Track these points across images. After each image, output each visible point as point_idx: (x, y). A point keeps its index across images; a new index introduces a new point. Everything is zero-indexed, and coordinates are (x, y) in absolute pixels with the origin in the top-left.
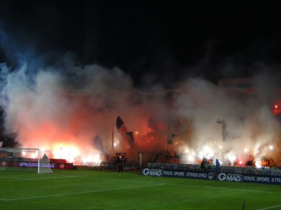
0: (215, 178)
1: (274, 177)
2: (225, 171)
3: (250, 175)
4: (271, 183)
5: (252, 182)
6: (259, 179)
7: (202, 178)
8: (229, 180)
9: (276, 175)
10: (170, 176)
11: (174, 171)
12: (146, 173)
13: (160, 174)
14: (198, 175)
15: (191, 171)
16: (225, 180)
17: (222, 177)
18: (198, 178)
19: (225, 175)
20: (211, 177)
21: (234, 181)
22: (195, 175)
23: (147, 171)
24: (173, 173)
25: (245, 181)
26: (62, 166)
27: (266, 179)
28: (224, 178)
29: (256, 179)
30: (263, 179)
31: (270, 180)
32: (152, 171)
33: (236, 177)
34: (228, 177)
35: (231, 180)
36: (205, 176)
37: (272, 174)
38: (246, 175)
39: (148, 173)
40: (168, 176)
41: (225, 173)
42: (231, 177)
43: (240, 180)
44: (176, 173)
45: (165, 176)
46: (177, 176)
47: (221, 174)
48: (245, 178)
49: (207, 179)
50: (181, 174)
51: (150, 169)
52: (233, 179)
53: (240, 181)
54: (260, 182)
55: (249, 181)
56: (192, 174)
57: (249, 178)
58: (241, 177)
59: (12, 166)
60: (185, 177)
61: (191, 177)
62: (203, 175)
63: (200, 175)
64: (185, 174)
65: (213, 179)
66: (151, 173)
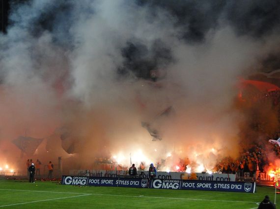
0: (149, 186)
1: (216, 182)
2: (160, 177)
3: (189, 181)
4: (213, 190)
5: (192, 189)
6: (199, 185)
7: (133, 186)
8: (165, 187)
9: (219, 180)
10: (96, 185)
11: (101, 178)
12: (68, 181)
13: (85, 183)
14: (129, 182)
15: (122, 179)
16: (161, 188)
17: (157, 184)
18: (129, 186)
19: (160, 182)
20: (144, 185)
22: (126, 183)
23: (69, 179)
24: (100, 182)
25: (184, 188)
27: (207, 185)
28: (160, 185)
29: (196, 185)
30: (204, 185)
31: (212, 186)
32: (75, 180)
33: (173, 183)
34: (164, 184)
35: (168, 188)
36: (137, 183)
37: (214, 179)
38: (185, 181)
39: (70, 182)
40: (94, 184)
41: (161, 179)
42: (167, 184)
43: (177, 187)
44: (103, 182)
45: (90, 185)
46: (105, 185)
47: (156, 181)
48: (184, 184)
49: (140, 187)
50: (110, 182)
51: (72, 177)
52: (170, 186)
53: (178, 189)
54: (201, 189)
55: (188, 189)
56: (122, 182)
57: (188, 185)
58: (179, 183)
60: (114, 185)
61: (121, 186)
62: (135, 183)
63: (132, 183)
64: (114, 182)
65: (146, 187)
66: (74, 182)
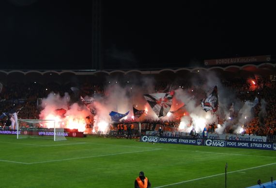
0: (203, 144)
1: (252, 142)
2: (211, 138)
3: (232, 141)
4: (250, 148)
5: (234, 147)
6: (240, 144)
7: (191, 144)
8: (214, 145)
9: (254, 140)
10: (165, 142)
11: (168, 138)
12: (144, 139)
13: (157, 141)
15: (183, 138)
16: (211, 145)
17: (208, 143)
18: (188, 144)
20: (199, 143)
21: (218, 146)
22: (186, 141)
23: (145, 138)
24: (167, 140)
25: (228, 146)
26: (74, 135)
27: (245, 144)
29: (237, 144)
30: (243, 144)
31: (249, 145)
32: (150, 138)
33: (220, 142)
34: (213, 142)
35: (216, 145)
36: (194, 142)
37: (251, 140)
38: (229, 141)
40: (163, 142)
42: (216, 143)
43: (223, 145)
44: (170, 140)
45: (160, 142)
46: (171, 142)
47: (207, 140)
48: (228, 143)
49: (196, 144)
50: (174, 140)
51: (148, 136)
54: (241, 147)
55: (231, 146)
56: (183, 141)
57: (231, 144)
58: (225, 143)
59: (32, 135)
60: (178, 143)
61: (182, 143)
63: (190, 141)
64: (178, 141)
65: (201, 145)
66: (149, 140)
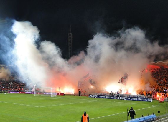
0: (117, 99)
1: (139, 98)
2: (120, 96)
3: (130, 97)
4: (138, 100)
5: (131, 100)
6: (133, 99)
7: (112, 98)
8: (122, 99)
10: (100, 98)
11: (101, 96)
12: (91, 96)
13: (96, 97)
15: (108, 96)
17: (119, 98)
18: (110, 98)
21: (124, 100)
22: (109, 97)
25: (128, 100)
26: (60, 94)
27: (136, 99)
28: (120, 98)
29: (132, 99)
31: (138, 99)
37: (138, 97)
38: (128, 97)
43: (126, 99)
46: (103, 98)
48: (128, 98)
49: (114, 99)
50: (104, 97)
54: (134, 100)
55: (130, 100)
59: (41, 94)
60: (106, 98)
61: (108, 98)
62: (112, 97)
63: (111, 97)
64: (106, 97)
65: (116, 99)
66: (93, 97)
